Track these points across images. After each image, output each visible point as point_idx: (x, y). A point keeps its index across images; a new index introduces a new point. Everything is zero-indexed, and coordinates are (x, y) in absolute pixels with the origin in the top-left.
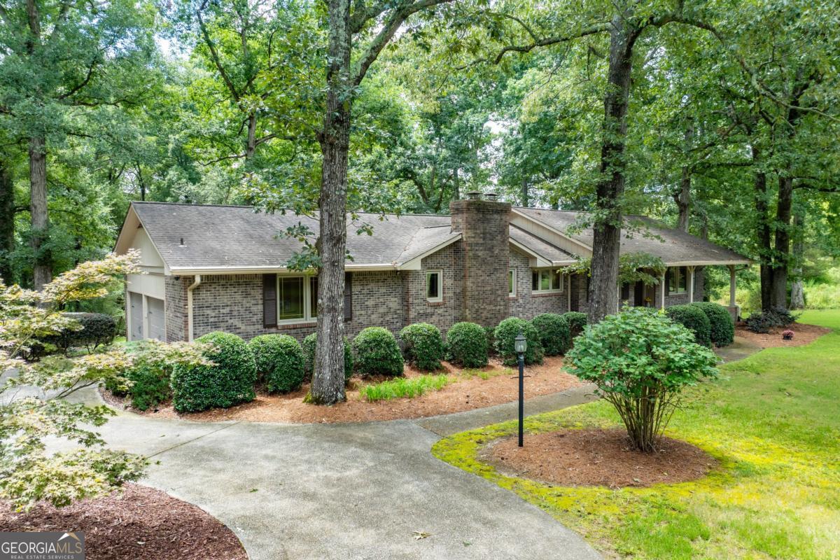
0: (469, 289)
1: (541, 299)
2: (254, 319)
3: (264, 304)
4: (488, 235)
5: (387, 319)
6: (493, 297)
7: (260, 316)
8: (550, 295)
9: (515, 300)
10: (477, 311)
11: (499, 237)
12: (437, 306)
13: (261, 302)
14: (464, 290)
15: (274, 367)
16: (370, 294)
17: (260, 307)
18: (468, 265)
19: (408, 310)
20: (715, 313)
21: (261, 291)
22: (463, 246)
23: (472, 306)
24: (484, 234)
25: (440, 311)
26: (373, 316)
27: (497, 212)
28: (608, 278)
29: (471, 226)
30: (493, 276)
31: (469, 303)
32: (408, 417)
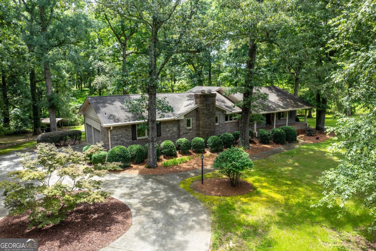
0: (201, 124)
1: (229, 124)
2: (129, 138)
3: (132, 133)
4: (208, 105)
5: (173, 135)
6: (209, 126)
7: (131, 137)
8: (232, 122)
9: (218, 126)
10: (204, 131)
11: (212, 106)
12: (190, 130)
13: (131, 132)
14: (199, 125)
15: (136, 156)
16: (167, 127)
17: (131, 134)
18: (200, 116)
19: (180, 132)
20: (289, 131)
21: (131, 129)
22: (199, 109)
23: (202, 130)
24: (206, 105)
25: (191, 132)
26: (168, 134)
27: (211, 97)
28: (246, 123)
29: (201, 103)
30: (210, 119)
31: (201, 129)
32: (174, 173)
